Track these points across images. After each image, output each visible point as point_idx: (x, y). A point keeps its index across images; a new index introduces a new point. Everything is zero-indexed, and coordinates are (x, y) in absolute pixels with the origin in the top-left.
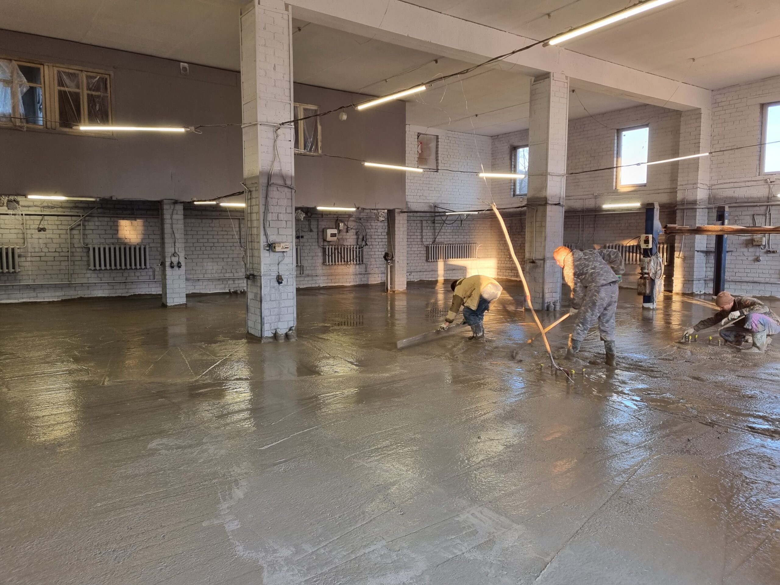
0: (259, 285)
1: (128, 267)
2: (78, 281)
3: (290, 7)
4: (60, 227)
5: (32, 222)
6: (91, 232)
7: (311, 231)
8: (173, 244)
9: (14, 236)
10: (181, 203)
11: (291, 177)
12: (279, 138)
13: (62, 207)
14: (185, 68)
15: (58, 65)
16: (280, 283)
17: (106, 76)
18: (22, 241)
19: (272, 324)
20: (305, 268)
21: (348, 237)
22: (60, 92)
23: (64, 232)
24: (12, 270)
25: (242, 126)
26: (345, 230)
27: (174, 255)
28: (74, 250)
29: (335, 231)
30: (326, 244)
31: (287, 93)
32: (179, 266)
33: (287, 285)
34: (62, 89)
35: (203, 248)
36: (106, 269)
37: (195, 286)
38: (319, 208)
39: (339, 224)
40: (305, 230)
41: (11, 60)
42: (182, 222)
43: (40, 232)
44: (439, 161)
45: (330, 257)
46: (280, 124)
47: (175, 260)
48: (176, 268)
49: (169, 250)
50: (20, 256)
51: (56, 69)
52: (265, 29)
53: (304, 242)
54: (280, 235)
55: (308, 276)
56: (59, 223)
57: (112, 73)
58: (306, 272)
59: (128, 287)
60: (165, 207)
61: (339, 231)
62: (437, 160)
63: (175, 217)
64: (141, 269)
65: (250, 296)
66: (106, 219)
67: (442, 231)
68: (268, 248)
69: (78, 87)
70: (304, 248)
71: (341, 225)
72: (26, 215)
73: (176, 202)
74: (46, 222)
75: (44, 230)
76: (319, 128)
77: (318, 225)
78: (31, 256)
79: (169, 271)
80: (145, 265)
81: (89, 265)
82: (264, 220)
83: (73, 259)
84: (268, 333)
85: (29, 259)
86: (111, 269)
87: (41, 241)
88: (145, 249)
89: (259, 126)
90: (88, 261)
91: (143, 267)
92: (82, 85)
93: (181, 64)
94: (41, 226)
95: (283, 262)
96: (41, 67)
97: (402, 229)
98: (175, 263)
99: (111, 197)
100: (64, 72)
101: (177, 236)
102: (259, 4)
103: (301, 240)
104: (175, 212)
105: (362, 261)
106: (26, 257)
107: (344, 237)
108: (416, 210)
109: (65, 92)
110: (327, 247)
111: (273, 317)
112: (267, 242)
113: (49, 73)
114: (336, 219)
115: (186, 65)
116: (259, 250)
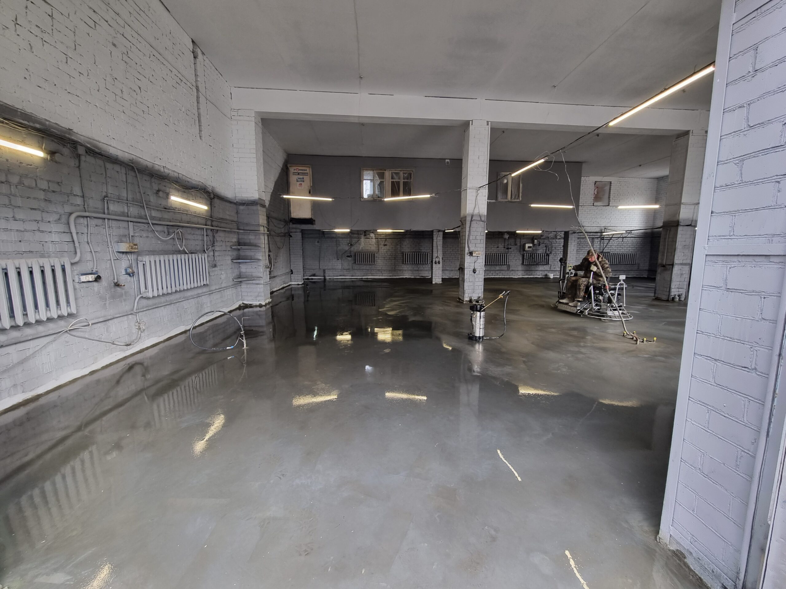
0: (464, 273)
2: (399, 269)
3: (490, 123)
5: (381, 242)
6: (405, 246)
7: (516, 245)
8: (437, 252)
9: (375, 248)
10: (441, 231)
11: (485, 216)
12: (479, 195)
13: (393, 235)
14: (448, 162)
15: (392, 170)
16: (475, 273)
17: (411, 172)
18: (378, 250)
20: (511, 266)
21: (539, 248)
22: (392, 182)
23: (394, 246)
24: (373, 263)
25: (461, 191)
26: (538, 244)
27: (437, 257)
28: (397, 254)
29: (531, 245)
30: (525, 252)
31: (485, 170)
32: (439, 263)
33: (479, 274)
34: (393, 180)
36: (410, 264)
37: (450, 274)
38: (517, 232)
39: (534, 241)
40: (512, 244)
41: (373, 170)
42: (442, 241)
43: (385, 247)
44: (611, 199)
45: (527, 260)
46: (480, 187)
49: (435, 255)
50: (376, 257)
51: (391, 172)
52: (474, 137)
53: (511, 252)
54: (477, 247)
55: (513, 270)
56: (392, 242)
57: (414, 170)
58: (511, 269)
59: (419, 273)
60: (434, 233)
61: (534, 245)
62: (609, 198)
63: (438, 238)
64: (425, 264)
65: (461, 279)
66: (411, 240)
68: (469, 254)
69: (399, 179)
70: (511, 254)
71: (536, 241)
72: (379, 239)
73: (439, 231)
74: (387, 242)
75: (386, 245)
76: (521, 185)
77: (521, 241)
78: (381, 257)
79: (434, 265)
81: (403, 262)
82: (468, 239)
83: (397, 258)
84: (466, 298)
85: (380, 258)
86: (412, 264)
87: (385, 250)
88: (427, 254)
89: (468, 190)
90: (403, 260)
91: (426, 263)
92: (401, 178)
93: (446, 160)
95: (477, 262)
96: (385, 171)
97: (573, 244)
98: (437, 261)
99: (410, 230)
100: (394, 173)
101: (439, 248)
102: (472, 125)
103: (510, 250)
104: (439, 236)
105: (548, 263)
106: (379, 257)
107: (537, 248)
109: (394, 181)
110: (525, 254)
111: (470, 290)
112: (469, 251)
113: (388, 174)
114: (532, 238)
115: (448, 160)
116: (465, 255)
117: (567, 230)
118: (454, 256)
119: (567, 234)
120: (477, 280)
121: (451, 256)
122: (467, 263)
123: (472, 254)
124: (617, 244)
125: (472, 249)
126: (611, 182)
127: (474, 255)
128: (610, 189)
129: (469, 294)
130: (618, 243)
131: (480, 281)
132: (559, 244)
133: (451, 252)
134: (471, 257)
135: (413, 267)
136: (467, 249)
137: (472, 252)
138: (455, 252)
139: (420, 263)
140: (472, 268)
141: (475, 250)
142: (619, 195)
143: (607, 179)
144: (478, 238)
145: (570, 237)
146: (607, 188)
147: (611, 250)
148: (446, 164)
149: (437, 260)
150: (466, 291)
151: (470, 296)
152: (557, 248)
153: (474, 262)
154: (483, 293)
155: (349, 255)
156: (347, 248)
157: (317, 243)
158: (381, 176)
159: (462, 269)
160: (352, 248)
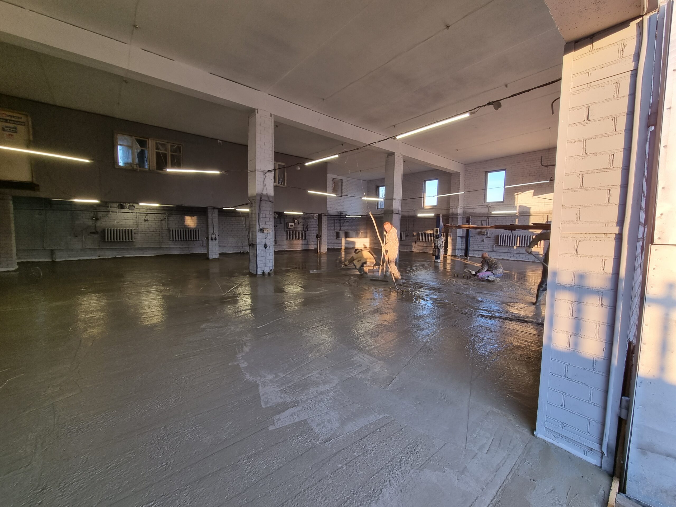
0: (256, 249)
1: (190, 240)
2: (165, 246)
3: (273, 116)
4: (156, 219)
5: (141, 217)
6: (171, 222)
7: (281, 223)
8: (213, 229)
9: (132, 223)
10: (218, 208)
11: (272, 196)
12: (266, 178)
13: (156, 210)
14: (220, 143)
15: (156, 139)
16: (266, 248)
17: (180, 146)
18: (136, 226)
19: (262, 268)
21: (299, 227)
22: (157, 153)
23: (158, 222)
24: (131, 240)
25: (248, 172)
26: (298, 223)
27: (213, 234)
28: (162, 231)
29: (293, 224)
30: (288, 230)
31: (271, 156)
32: (215, 239)
33: (269, 249)
34: (158, 151)
35: (227, 231)
36: (179, 241)
37: (223, 249)
38: (285, 212)
39: (294, 220)
40: (278, 223)
41: (132, 136)
42: (217, 218)
43: (145, 222)
44: (343, 192)
45: (290, 236)
46: (267, 171)
47: (213, 236)
48: (214, 240)
49: (211, 231)
50: (135, 233)
51: (155, 141)
52: (260, 125)
54: (267, 225)
55: (279, 245)
56: (155, 217)
57: (183, 144)
58: (278, 243)
59: (189, 249)
60: (209, 210)
61: (295, 224)
62: (342, 191)
63: (214, 215)
64: (196, 240)
65: (251, 254)
66: (179, 216)
67: (344, 225)
68: (260, 231)
69: (166, 150)
71: (296, 221)
72: (138, 213)
73: (214, 208)
74: (148, 217)
75: (147, 220)
76: (286, 174)
77: (284, 221)
78: (141, 234)
79: (210, 242)
80: (198, 238)
81: (170, 238)
82: (258, 217)
83: (162, 235)
84: (260, 272)
85: (139, 235)
86: (181, 241)
87: (146, 226)
88: (198, 231)
89: (256, 172)
90: (170, 236)
92: (168, 150)
93: (219, 141)
94: (146, 219)
95: (267, 238)
96: (147, 140)
97: (325, 223)
99: (182, 205)
100: (159, 143)
101: (215, 224)
102: (258, 113)
103: (276, 228)
104: (214, 213)
105: (306, 238)
107: (297, 226)
108: (332, 214)
109: (159, 153)
110: (289, 231)
111: (263, 265)
112: (260, 228)
113: (151, 143)
114: (293, 218)
115: (221, 141)
116: (256, 232)
117: (320, 213)
119: (320, 216)
120: (268, 254)
122: (259, 239)
123: (263, 231)
124: (348, 225)
125: (262, 226)
127: (265, 231)
128: (342, 185)
129: (261, 268)
131: (270, 255)
132: (315, 224)
134: (262, 234)
136: (257, 226)
137: (263, 230)
140: (263, 244)
141: (265, 227)
142: (346, 190)
143: (340, 177)
144: (267, 216)
145: (322, 218)
146: (340, 184)
147: (345, 229)
150: (258, 265)
151: (262, 270)
152: (311, 227)
153: (265, 238)
154: (273, 266)
155: (94, 231)
156: (90, 223)
158: (142, 143)
159: (253, 245)
160: (98, 224)
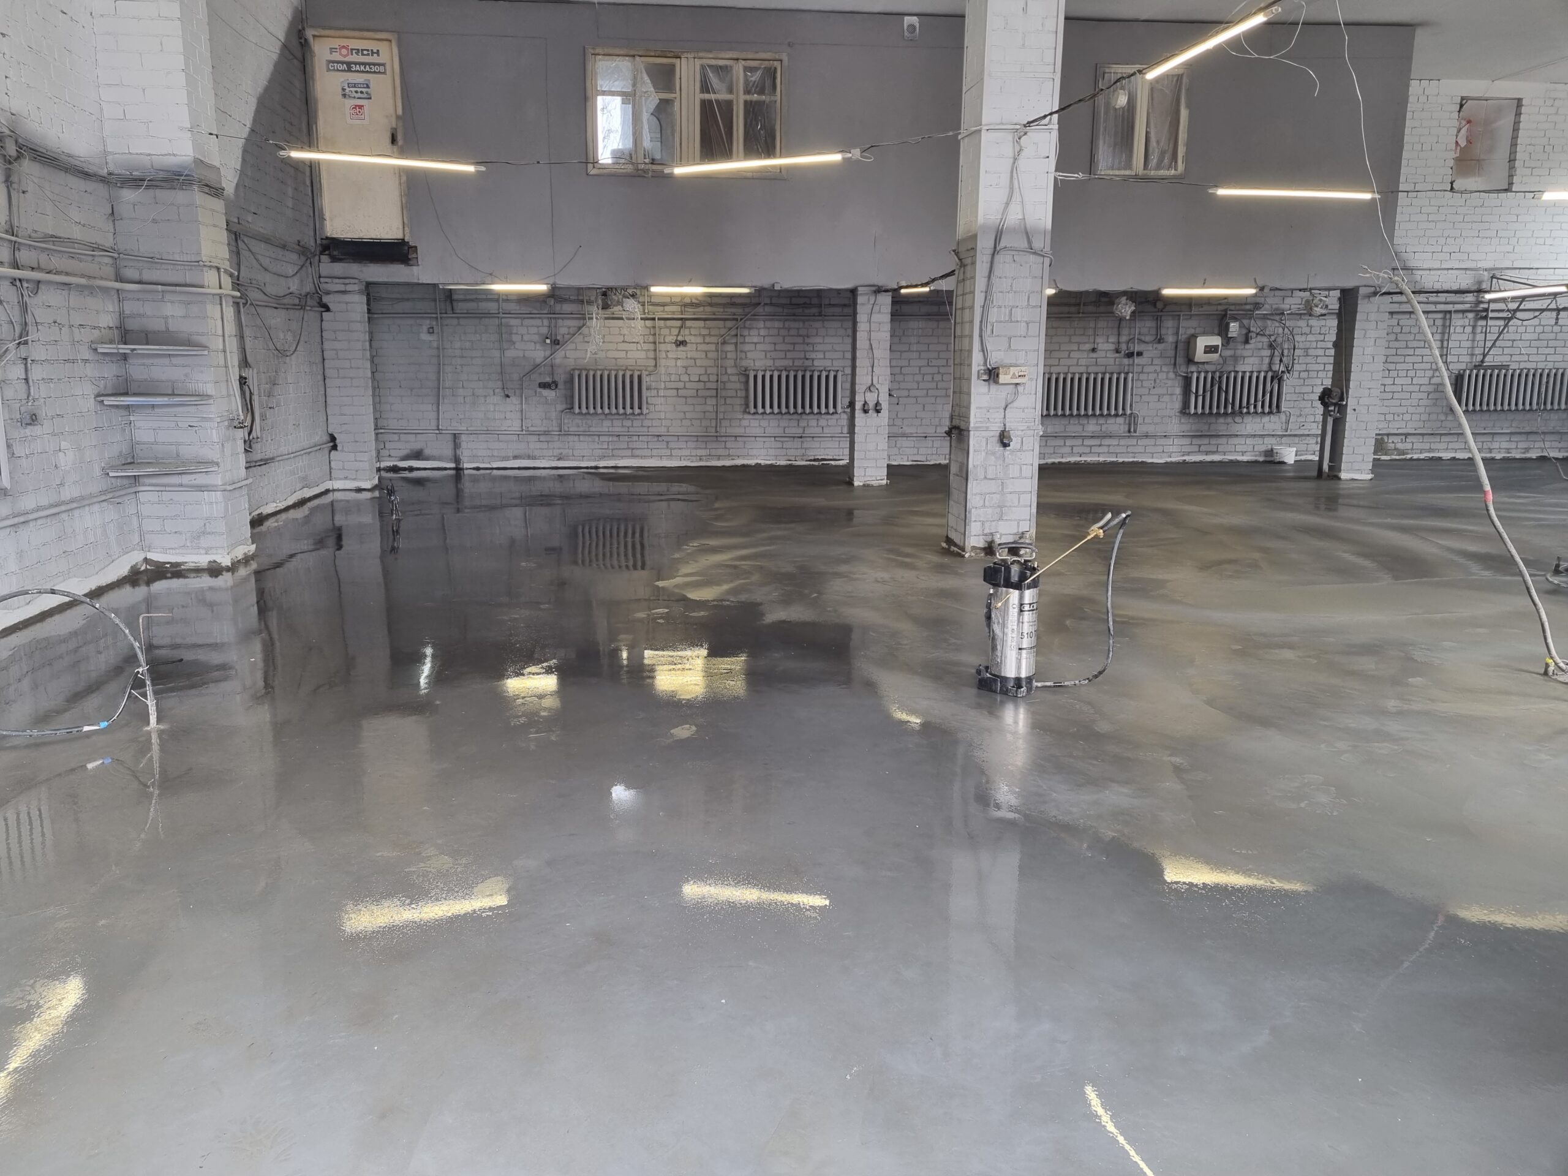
0: (966, 448)
2: (730, 431)
4: (708, 339)
5: (665, 332)
6: (752, 347)
8: (870, 369)
9: (643, 355)
10: (886, 291)
11: (1045, 233)
12: (1023, 154)
13: (711, 305)
14: (912, 27)
15: (701, 54)
16: (1005, 445)
17: (775, 63)
18: (652, 363)
19: (987, 525)
20: (1140, 420)
21: (1246, 353)
22: (703, 104)
23: (713, 347)
24: (637, 411)
25: (960, 137)
26: (1242, 339)
27: (870, 389)
28: (725, 378)
29: (1216, 341)
30: (1193, 368)
31: (1049, 57)
32: (878, 409)
33: (1019, 450)
34: (706, 96)
36: (772, 413)
38: (1167, 292)
39: (1228, 325)
40: (1148, 338)
41: (634, 56)
42: (887, 327)
43: (679, 349)
45: (1200, 399)
46: (1025, 126)
48: (873, 414)
49: (863, 379)
50: (649, 389)
51: (698, 62)
53: (1143, 366)
54: (1014, 350)
55: (1146, 436)
56: (705, 332)
57: (785, 57)
59: (805, 445)
60: (860, 300)
61: (1227, 340)
63: (875, 317)
64: (828, 413)
65: (954, 469)
66: (777, 324)
67: (1506, 336)
69: (730, 91)
70: (1142, 377)
71: (1234, 327)
72: (659, 319)
73: (879, 290)
74: (687, 332)
75: (683, 343)
76: (1184, 113)
77: (1178, 328)
78: (665, 388)
79: (860, 418)
80: (835, 407)
81: (747, 405)
82: (981, 322)
83: (724, 393)
86: (780, 413)
87: (679, 363)
88: (835, 377)
89: (983, 133)
90: (747, 397)
91: (831, 410)
92: (737, 86)
93: (906, 18)
94: (680, 338)
95: (1015, 404)
96: (677, 62)
98: (871, 405)
100: (710, 66)
101: (878, 353)
103: (1137, 360)
104: (876, 308)
105: (1278, 406)
106: (658, 389)
107: (1239, 352)
109: (710, 101)
110: (1195, 375)
111: (990, 511)
112: (985, 364)
113: (688, 70)
114: (1220, 315)
115: (915, 20)
116: (969, 380)
117: (1349, 284)
118: (934, 385)
119: (1349, 299)
120: (1014, 471)
121: (922, 385)
122: (977, 408)
123: (998, 376)
124: (1536, 336)
125: (995, 358)
126: (1519, 100)
127: (1003, 378)
128: (1516, 129)
129: (983, 523)
130: (1539, 329)
131: (1024, 475)
132: (1322, 337)
133: (924, 370)
134: (994, 387)
135: (784, 423)
136: (977, 358)
137: (996, 371)
138: (935, 370)
139: (808, 410)
140: (997, 428)
141: (1007, 361)
142: (1548, 149)
143: (1506, 88)
144: (1018, 314)
145: (1360, 308)
146: (1505, 123)
147: (1514, 358)
148: (906, 34)
149: (871, 399)
150: (973, 510)
151: (987, 531)
152: (1311, 352)
153: (1003, 405)
154: (1034, 520)
155: (548, 379)
156: (538, 354)
157: (425, 337)
158: (664, 77)
159: (958, 432)
160: (559, 356)
